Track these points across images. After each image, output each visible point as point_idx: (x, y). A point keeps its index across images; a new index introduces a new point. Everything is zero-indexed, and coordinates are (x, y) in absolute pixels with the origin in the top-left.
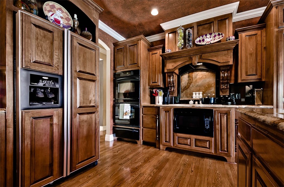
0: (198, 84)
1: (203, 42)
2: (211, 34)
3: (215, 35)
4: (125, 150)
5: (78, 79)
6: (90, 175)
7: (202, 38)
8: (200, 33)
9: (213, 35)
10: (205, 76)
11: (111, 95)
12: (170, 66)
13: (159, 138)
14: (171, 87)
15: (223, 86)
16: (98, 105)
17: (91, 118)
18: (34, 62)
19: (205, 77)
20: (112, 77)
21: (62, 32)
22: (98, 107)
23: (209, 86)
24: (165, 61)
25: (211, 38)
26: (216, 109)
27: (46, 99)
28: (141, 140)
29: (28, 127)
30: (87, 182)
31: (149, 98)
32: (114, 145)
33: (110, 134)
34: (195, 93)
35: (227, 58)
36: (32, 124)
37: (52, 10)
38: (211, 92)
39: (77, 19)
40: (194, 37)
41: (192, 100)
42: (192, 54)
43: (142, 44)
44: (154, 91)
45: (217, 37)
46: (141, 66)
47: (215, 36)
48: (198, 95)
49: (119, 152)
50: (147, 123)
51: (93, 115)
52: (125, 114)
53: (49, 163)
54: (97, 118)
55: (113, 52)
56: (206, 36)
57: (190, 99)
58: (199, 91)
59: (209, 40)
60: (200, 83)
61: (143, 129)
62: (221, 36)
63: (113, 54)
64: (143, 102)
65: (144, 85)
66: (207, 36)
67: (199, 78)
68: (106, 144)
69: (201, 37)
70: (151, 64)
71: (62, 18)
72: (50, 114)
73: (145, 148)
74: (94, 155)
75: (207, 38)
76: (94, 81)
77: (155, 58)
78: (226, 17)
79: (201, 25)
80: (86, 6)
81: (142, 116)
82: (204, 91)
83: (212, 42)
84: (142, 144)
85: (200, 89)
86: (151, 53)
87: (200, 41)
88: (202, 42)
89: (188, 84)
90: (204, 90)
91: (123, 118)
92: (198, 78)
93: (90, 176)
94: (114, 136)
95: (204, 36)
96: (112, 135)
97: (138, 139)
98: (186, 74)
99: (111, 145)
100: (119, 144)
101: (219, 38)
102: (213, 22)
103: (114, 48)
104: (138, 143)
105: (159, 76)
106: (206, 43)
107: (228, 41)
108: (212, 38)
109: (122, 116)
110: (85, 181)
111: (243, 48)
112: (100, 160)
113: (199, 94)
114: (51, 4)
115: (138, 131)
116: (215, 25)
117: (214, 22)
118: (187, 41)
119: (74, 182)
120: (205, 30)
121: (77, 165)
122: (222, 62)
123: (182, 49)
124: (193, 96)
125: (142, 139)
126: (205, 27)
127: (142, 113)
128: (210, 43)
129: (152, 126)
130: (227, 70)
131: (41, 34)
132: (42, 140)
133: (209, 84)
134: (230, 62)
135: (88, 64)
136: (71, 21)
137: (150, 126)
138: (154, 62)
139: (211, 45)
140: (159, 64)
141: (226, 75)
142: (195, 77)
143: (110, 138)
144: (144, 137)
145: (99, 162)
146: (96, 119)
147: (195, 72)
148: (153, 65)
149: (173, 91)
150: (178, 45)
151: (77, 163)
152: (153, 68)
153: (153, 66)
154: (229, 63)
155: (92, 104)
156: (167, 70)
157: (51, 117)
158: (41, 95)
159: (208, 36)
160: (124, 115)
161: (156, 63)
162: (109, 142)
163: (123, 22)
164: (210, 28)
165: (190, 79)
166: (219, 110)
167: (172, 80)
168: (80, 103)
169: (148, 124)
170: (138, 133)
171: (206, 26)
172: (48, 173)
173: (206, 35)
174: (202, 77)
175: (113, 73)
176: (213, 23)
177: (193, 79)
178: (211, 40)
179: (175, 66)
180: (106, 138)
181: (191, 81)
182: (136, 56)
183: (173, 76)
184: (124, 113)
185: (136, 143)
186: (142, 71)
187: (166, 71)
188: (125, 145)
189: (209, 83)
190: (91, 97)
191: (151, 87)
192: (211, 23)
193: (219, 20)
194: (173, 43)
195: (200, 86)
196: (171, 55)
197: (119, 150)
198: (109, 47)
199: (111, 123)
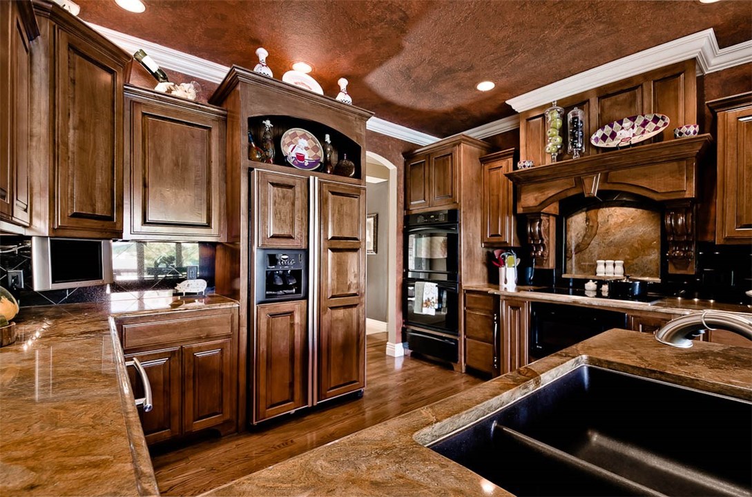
0: (612, 238)
1: (613, 140)
2: (633, 119)
3: (645, 120)
4: (420, 378)
5: (329, 251)
6: (348, 412)
7: (610, 128)
8: (605, 117)
9: (640, 120)
10: (632, 219)
11: (398, 261)
12: (530, 200)
13: (498, 363)
14: (538, 247)
15: (676, 250)
16: (363, 291)
17: (351, 315)
18: (272, 237)
19: (631, 221)
20: (401, 224)
21: (306, 182)
22: (362, 295)
23: (644, 247)
24: (519, 186)
25: (633, 127)
26: (633, 312)
27: (286, 286)
28: (461, 363)
29: (263, 327)
30: (342, 421)
31: (485, 270)
32: (404, 365)
33: (397, 343)
34: (603, 261)
35: (678, 181)
36: (268, 323)
37: (293, 141)
38: (651, 261)
39: (329, 142)
40: (591, 127)
41: (594, 281)
42: (582, 170)
43: (464, 151)
44: (496, 253)
45: (651, 125)
46: (460, 201)
47: (645, 123)
48: (610, 268)
49: (408, 381)
50: (475, 327)
51: (354, 310)
52: (426, 303)
53: (288, 382)
54: (360, 315)
55: (403, 172)
56: (621, 124)
57: (589, 277)
58: (614, 257)
59: (628, 134)
60: (617, 236)
61: (465, 340)
62: (660, 123)
63: (403, 176)
64: (467, 281)
65: (468, 243)
66: (624, 125)
67: (615, 223)
68: (388, 362)
69: (607, 126)
70: (487, 193)
71: (307, 148)
72: (291, 310)
73: (468, 381)
74: (355, 379)
75: (623, 128)
76: (356, 250)
77: (497, 181)
78: (677, 72)
79: (607, 96)
80: (342, 118)
81: (465, 311)
82: (628, 257)
83: (634, 141)
84: (463, 371)
85: (618, 252)
86: (487, 167)
87: (604, 138)
88: (609, 139)
89: (586, 238)
90: (628, 255)
91: (422, 311)
92: (613, 223)
93: (347, 414)
94: (404, 348)
95: (616, 124)
96: (401, 344)
97: (456, 360)
98: (581, 213)
99: (398, 365)
100: (413, 364)
101: (657, 128)
102: (642, 85)
103: (405, 163)
104: (455, 369)
105: (507, 219)
106: (620, 141)
107: (679, 138)
108: (636, 129)
109: (420, 308)
110: (339, 420)
111: (730, 152)
112: (369, 390)
113: (614, 265)
114: (290, 133)
115: (453, 343)
116: (645, 94)
117: (644, 86)
118: (570, 139)
119: (324, 417)
120: (618, 107)
121: (328, 392)
122: (663, 191)
123: (557, 161)
124: (598, 270)
125: (465, 362)
126: (618, 99)
127: (465, 305)
128: (629, 144)
129: (483, 334)
130: (684, 210)
131: (280, 195)
132: (280, 347)
133: (644, 240)
134: (687, 193)
135: (347, 222)
136: (320, 151)
137: (481, 335)
138: (495, 188)
139: (632, 149)
140: (506, 193)
141: (680, 222)
142: (603, 220)
143: (397, 351)
144: (467, 358)
145: (366, 394)
146: (358, 317)
147: (604, 209)
148: (493, 195)
149: (542, 255)
150: (547, 149)
151: (329, 388)
152: (493, 202)
153: (492, 197)
154: (683, 193)
155: (353, 291)
156: (523, 208)
157: (291, 314)
158: (279, 283)
159: (627, 124)
160: (424, 305)
161: (499, 191)
162: (393, 358)
163: (420, 112)
164: (632, 103)
165: (591, 224)
166: (639, 317)
167: (537, 229)
168: (333, 290)
169: (477, 330)
170: (455, 348)
171: (621, 98)
172: (287, 396)
173: (621, 122)
174: (624, 220)
175: (402, 216)
176: (640, 88)
177: (600, 226)
178: (634, 135)
179: (542, 200)
180: (387, 348)
181: (594, 232)
182: (450, 180)
183: (541, 221)
184: (424, 302)
185: (451, 368)
186: (464, 212)
187: (520, 210)
188: (423, 370)
189: (645, 237)
190: (352, 279)
191: (487, 245)
192: (636, 88)
193: (657, 81)
194: (538, 142)
195: (618, 245)
196: (532, 175)
197: (409, 378)
198: (394, 163)
199: (397, 319)
